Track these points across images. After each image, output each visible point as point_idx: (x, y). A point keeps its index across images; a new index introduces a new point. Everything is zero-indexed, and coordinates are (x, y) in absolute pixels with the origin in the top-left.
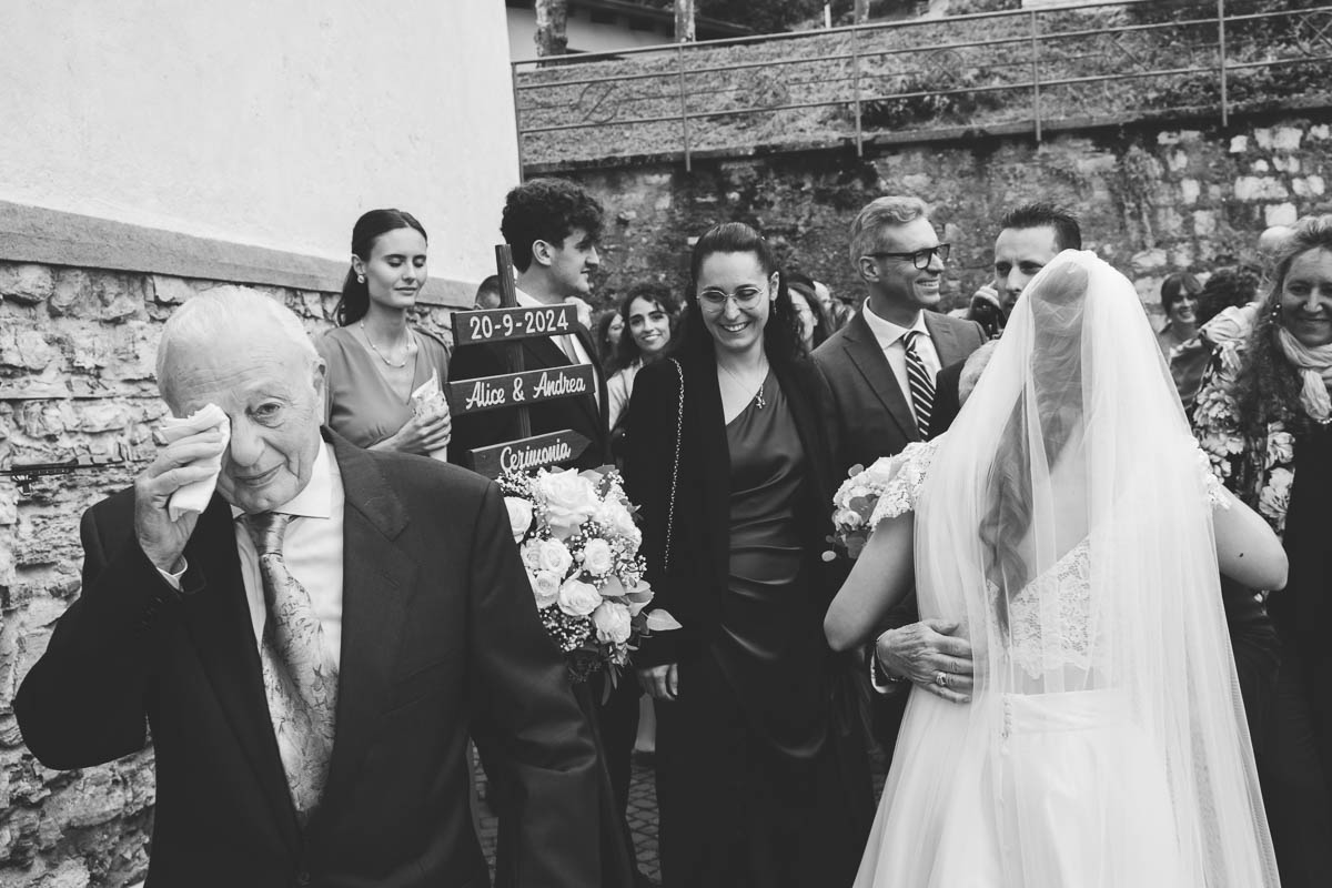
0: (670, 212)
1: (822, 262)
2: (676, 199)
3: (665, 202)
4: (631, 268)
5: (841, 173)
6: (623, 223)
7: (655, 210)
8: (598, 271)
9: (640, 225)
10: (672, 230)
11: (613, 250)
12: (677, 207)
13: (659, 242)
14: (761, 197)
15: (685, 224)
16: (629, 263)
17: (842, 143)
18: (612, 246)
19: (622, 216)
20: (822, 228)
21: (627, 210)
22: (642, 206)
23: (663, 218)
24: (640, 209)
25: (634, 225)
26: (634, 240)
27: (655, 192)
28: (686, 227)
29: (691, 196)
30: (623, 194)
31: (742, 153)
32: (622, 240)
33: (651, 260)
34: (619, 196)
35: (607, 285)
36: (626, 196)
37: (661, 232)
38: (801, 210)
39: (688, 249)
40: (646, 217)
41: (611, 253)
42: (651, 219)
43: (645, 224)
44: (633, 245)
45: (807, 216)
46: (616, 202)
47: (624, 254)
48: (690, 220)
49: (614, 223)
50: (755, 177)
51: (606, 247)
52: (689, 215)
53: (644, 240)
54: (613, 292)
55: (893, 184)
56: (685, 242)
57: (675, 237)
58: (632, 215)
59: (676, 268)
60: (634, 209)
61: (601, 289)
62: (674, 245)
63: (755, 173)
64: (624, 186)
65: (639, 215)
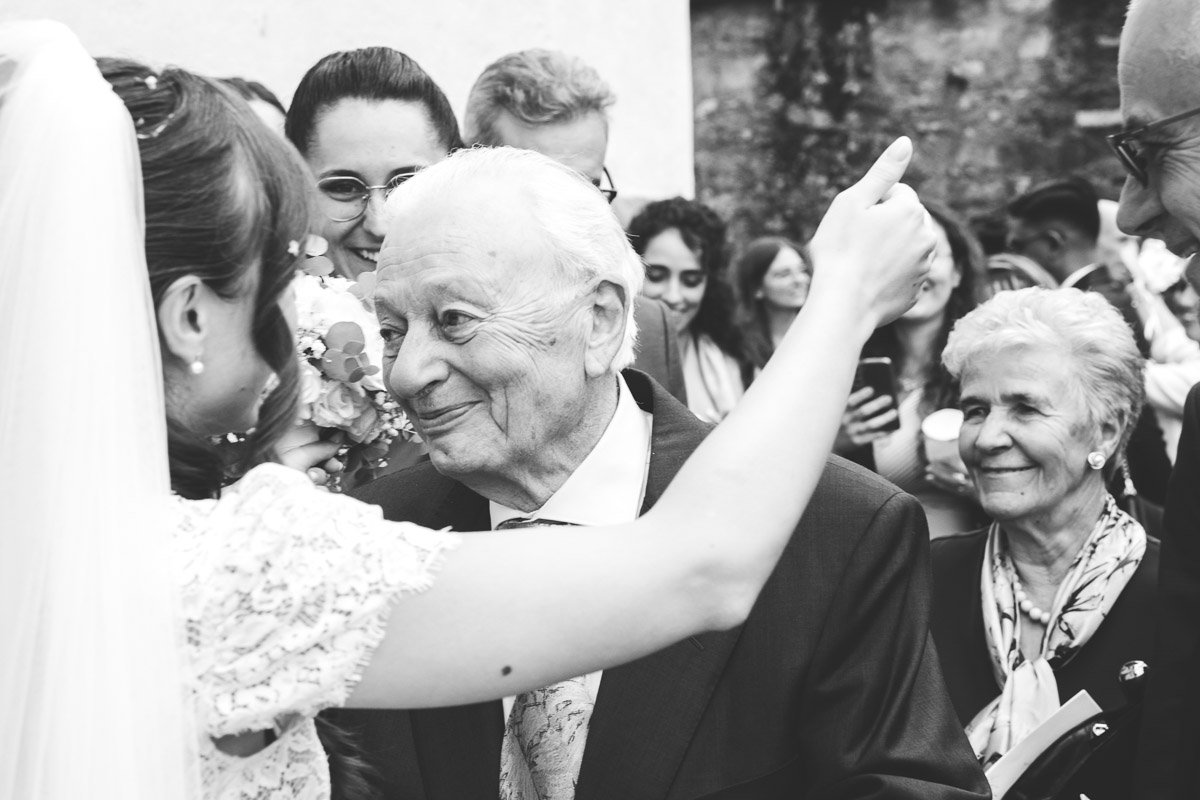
0: (1046, 65)
2: (1059, 41)
3: (1039, 45)
4: (966, 166)
6: (957, 83)
7: (1017, 61)
9: (989, 88)
10: (1047, 98)
11: (939, 133)
12: (1061, 54)
13: (1023, 121)
15: (1073, 87)
16: (963, 157)
18: (933, 126)
19: (956, 71)
21: (968, 58)
22: (994, 54)
23: (1032, 75)
24: (990, 58)
25: (979, 88)
26: (976, 115)
27: (1020, 26)
28: (1076, 93)
29: (1088, 35)
30: (960, 30)
32: (954, 114)
33: (1005, 153)
34: (953, 34)
36: (966, 34)
37: (1026, 102)
39: (1076, 133)
40: (1000, 73)
41: (933, 137)
42: (1010, 77)
43: (999, 85)
44: (974, 123)
46: (945, 44)
47: (953, 139)
48: (1084, 80)
49: (941, 83)
51: (924, 127)
52: (1082, 70)
53: (995, 115)
56: (1070, 121)
57: (1051, 110)
58: (973, 69)
60: (979, 58)
62: (1049, 126)
64: (964, 15)
65: (988, 68)
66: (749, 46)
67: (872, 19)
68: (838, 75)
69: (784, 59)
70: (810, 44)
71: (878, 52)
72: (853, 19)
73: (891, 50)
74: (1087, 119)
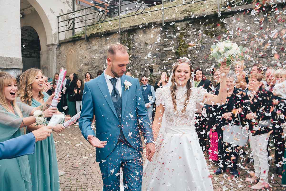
1: (205, 55)
2: (161, 36)
5: (213, 24)
6: (146, 44)
7: (155, 40)
8: (139, 59)
10: (159, 46)
11: (143, 52)
12: (161, 38)
14: (187, 34)
15: (163, 44)
17: (213, 13)
18: (143, 51)
19: (146, 42)
20: (206, 43)
21: (148, 40)
24: (151, 40)
27: (155, 34)
28: (164, 45)
29: (165, 35)
30: (147, 35)
31: (180, 19)
32: (146, 49)
33: (153, 55)
34: (146, 36)
35: (141, 63)
38: (199, 37)
41: (142, 53)
42: (154, 43)
43: (152, 44)
45: (201, 40)
46: (145, 38)
47: (145, 53)
49: (144, 44)
50: (185, 27)
51: (141, 52)
54: (142, 65)
55: (232, 27)
56: (163, 50)
58: (148, 42)
59: (160, 58)
60: (149, 39)
61: (139, 64)
63: (185, 26)
64: (147, 33)
65: (151, 42)
66: (118, 40)
67: (134, 34)
68: (130, 44)
69: (122, 42)
70: (126, 39)
71: (135, 39)
72: (132, 34)
73: (137, 39)
74: (165, 49)
